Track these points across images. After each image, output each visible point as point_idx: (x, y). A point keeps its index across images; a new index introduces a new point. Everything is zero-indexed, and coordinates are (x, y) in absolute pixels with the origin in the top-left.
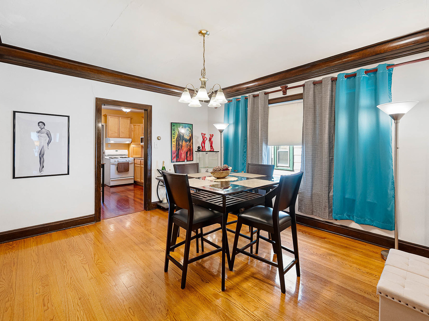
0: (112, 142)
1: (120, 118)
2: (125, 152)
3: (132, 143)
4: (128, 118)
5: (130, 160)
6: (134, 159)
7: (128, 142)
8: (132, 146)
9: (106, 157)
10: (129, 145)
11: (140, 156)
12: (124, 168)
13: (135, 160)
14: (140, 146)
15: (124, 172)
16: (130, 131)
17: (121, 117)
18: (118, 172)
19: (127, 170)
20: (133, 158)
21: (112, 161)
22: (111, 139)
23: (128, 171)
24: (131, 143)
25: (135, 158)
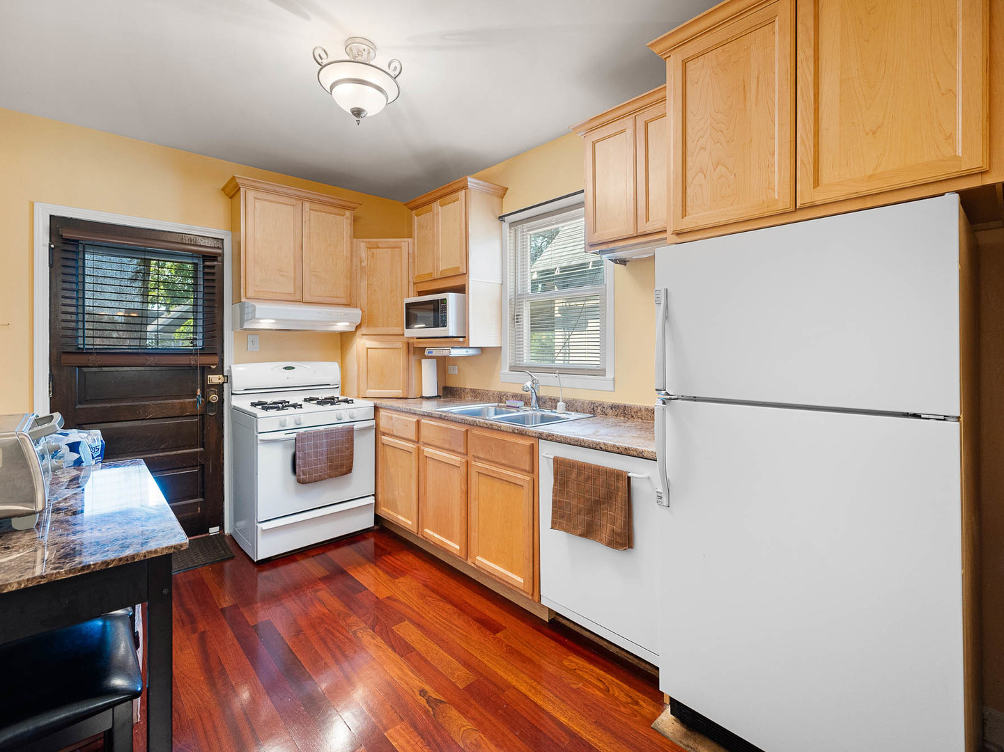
0: (266, 324)
1: (307, 205)
2: (326, 372)
3: (364, 330)
4: (341, 211)
5: (359, 410)
6: (376, 408)
7: (342, 326)
8: (362, 343)
9: (237, 402)
10: (343, 340)
11: (399, 393)
12: (330, 459)
13: (382, 413)
14: (399, 345)
15: (331, 477)
16: (354, 273)
17: (312, 201)
18: (299, 481)
19: (342, 466)
20: (371, 403)
21: (267, 421)
22: (260, 307)
23: (349, 471)
24: (358, 327)
25: (379, 402)
